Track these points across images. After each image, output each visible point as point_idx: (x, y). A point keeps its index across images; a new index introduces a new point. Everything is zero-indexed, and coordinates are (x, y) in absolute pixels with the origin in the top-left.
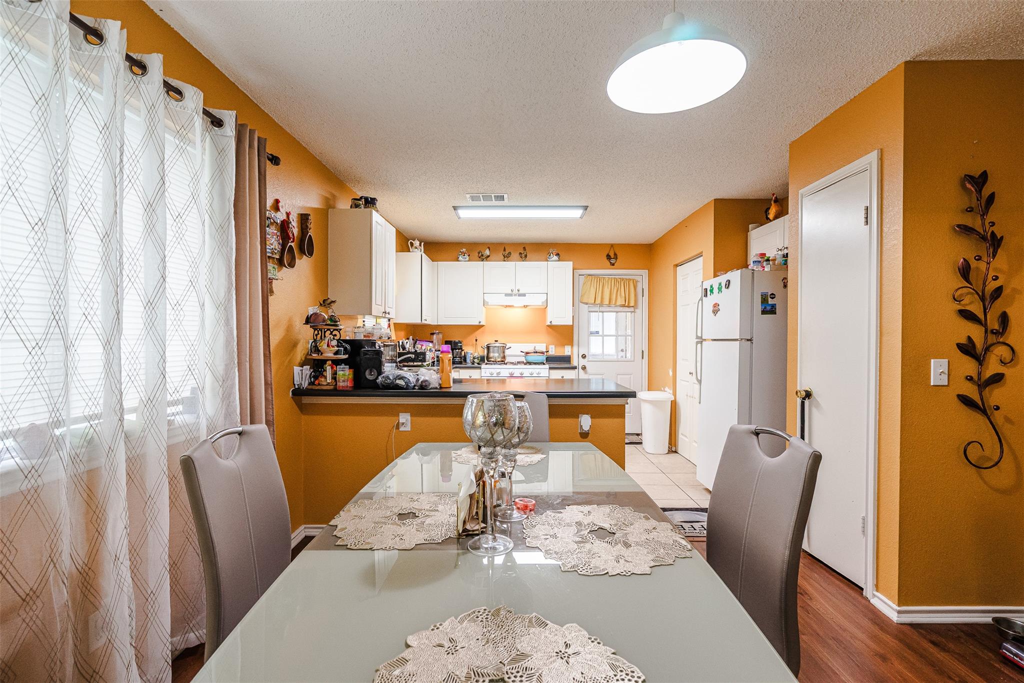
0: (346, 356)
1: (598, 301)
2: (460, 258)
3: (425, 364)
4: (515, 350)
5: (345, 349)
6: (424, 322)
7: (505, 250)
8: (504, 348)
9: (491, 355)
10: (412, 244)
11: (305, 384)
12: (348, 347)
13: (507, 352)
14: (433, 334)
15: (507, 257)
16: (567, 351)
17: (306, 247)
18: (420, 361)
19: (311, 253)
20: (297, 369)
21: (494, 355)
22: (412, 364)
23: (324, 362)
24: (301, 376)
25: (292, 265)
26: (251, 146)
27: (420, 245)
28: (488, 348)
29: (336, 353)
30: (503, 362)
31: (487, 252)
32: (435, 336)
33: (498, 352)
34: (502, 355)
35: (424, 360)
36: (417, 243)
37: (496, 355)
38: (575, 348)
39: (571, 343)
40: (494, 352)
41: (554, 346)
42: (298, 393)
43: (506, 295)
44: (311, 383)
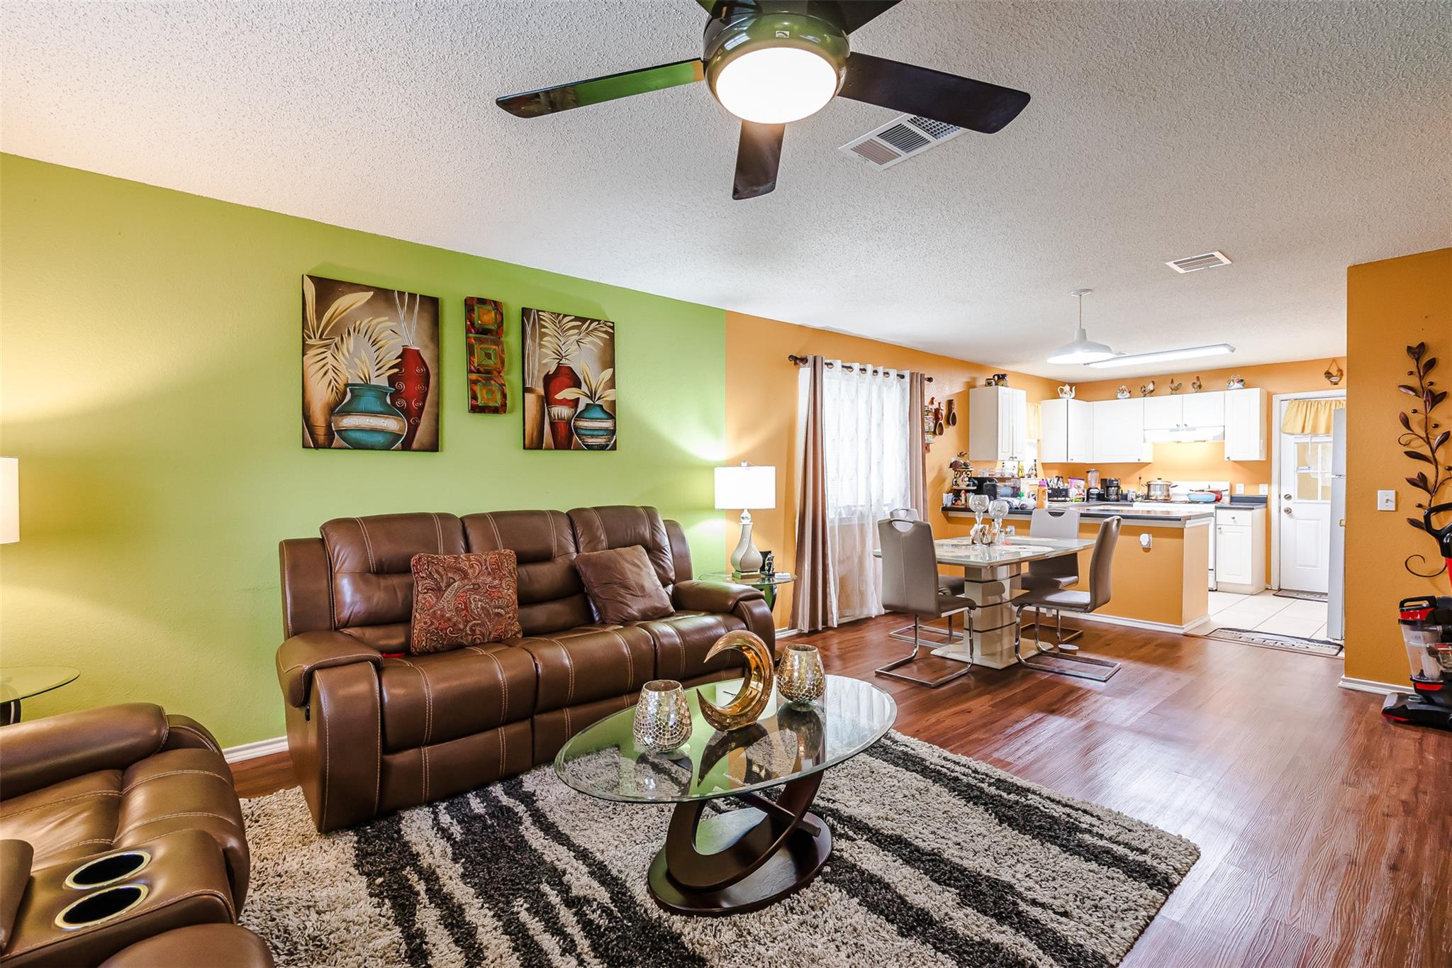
0: (975, 488)
1: (1308, 430)
2: (1119, 396)
3: (1068, 499)
4: (1182, 489)
5: (974, 483)
6: (1069, 461)
7: (1172, 382)
8: (1168, 487)
9: (1152, 493)
10: (1062, 390)
11: (949, 505)
12: (976, 482)
13: (1172, 491)
14: (1088, 472)
15: (1176, 390)
16: (1262, 490)
17: (951, 419)
18: (1063, 496)
19: (954, 423)
20: (945, 495)
21: (1156, 493)
22: (1055, 499)
23: (960, 491)
24: (947, 499)
25: (941, 433)
26: (917, 381)
27: (1071, 390)
28: (1149, 486)
29: (968, 485)
30: (1167, 500)
31: (1151, 387)
32: (1090, 474)
33: (1160, 490)
34: (1165, 493)
35: (1066, 496)
36: (1067, 388)
37: (1159, 493)
38: (1275, 488)
39: (1268, 480)
40: (1155, 490)
41: (1242, 485)
42: (945, 509)
43: (1171, 430)
44: (953, 504)
